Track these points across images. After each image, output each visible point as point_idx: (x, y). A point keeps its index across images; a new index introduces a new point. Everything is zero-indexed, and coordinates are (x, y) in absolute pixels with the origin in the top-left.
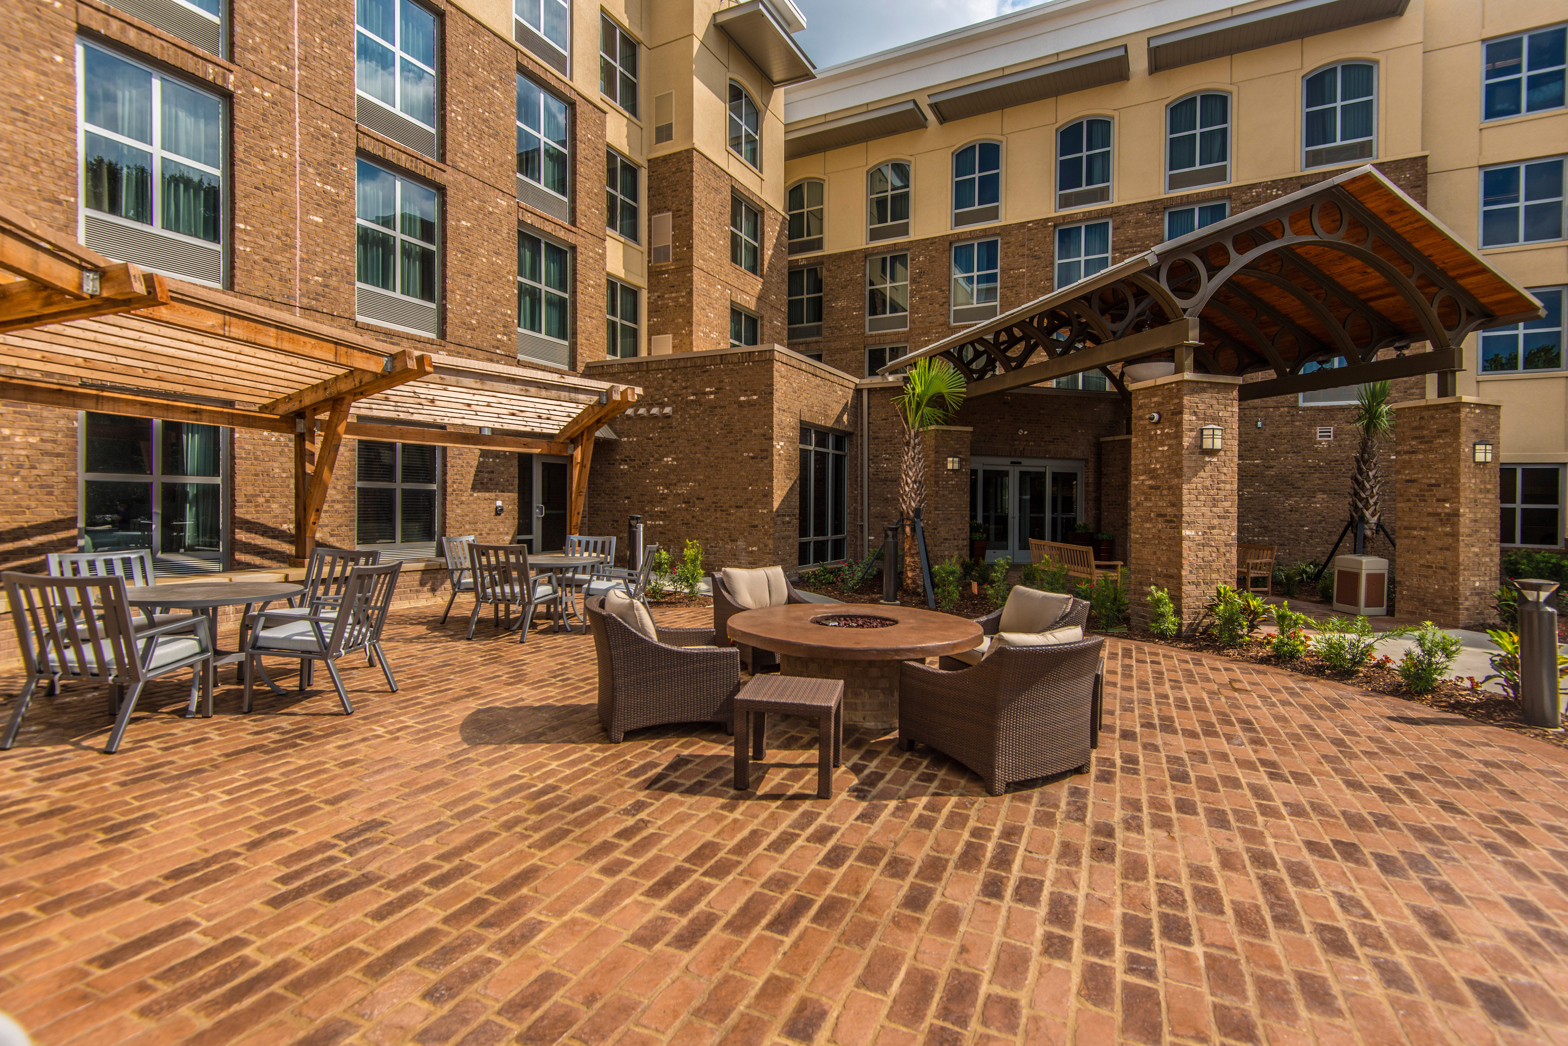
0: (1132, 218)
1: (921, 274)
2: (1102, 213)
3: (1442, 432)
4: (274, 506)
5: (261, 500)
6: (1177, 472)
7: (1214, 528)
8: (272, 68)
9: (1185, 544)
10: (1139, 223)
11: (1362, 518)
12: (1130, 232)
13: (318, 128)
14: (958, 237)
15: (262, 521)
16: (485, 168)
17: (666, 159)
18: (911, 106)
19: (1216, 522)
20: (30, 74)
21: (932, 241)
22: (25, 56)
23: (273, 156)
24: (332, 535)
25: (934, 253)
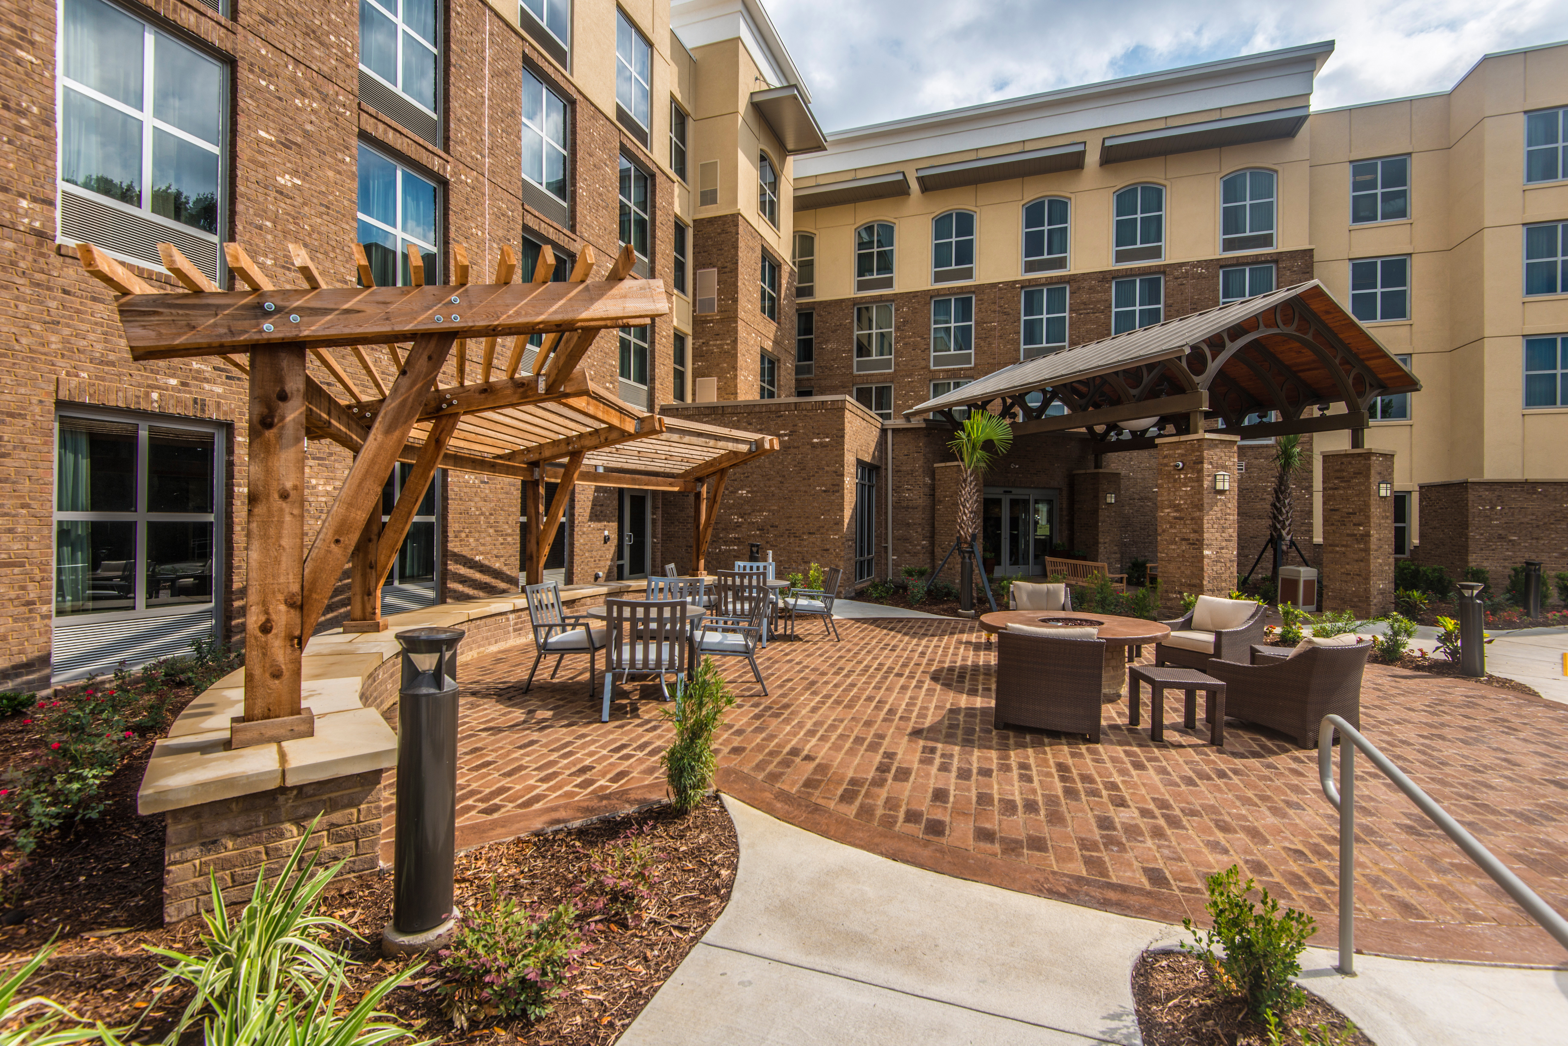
0: (1086, 285)
1: (905, 323)
2: (1062, 280)
3: (1358, 473)
4: (471, 540)
5: (463, 535)
6: (1200, 507)
7: (1222, 548)
8: (472, 157)
9: (1206, 561)
10: (1092, 289)
11: (1280, 536)
12: (1085, 297)
13: (499, 208)
14: (938, 293)
15: (464, 553)
16: (599, 237)
17: (711, 221)
18: (900, 177)
19: (1224, 544)
20: (331, 174)
21: (915, 294)
22: (328, 159)
23: (472, 234)
24: (506, 565)
25: (916, 305)
